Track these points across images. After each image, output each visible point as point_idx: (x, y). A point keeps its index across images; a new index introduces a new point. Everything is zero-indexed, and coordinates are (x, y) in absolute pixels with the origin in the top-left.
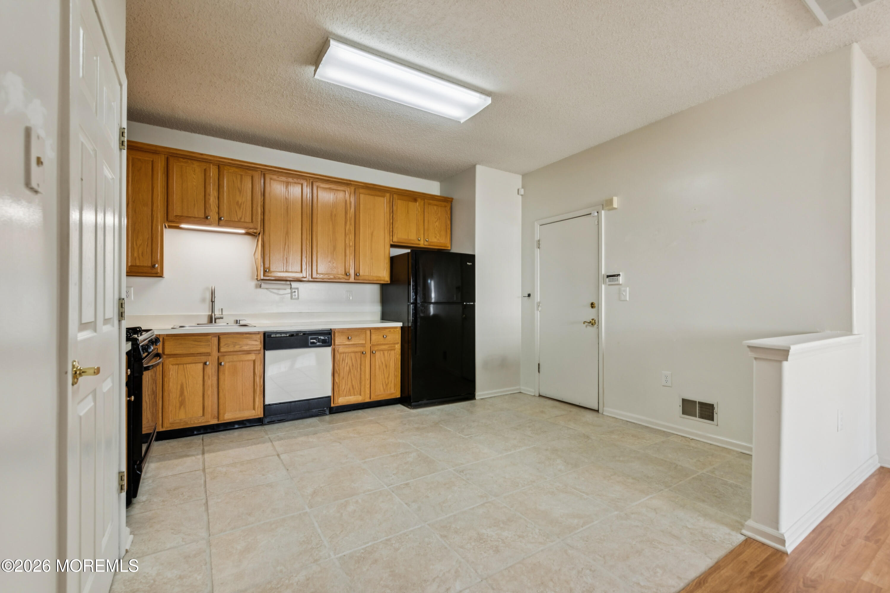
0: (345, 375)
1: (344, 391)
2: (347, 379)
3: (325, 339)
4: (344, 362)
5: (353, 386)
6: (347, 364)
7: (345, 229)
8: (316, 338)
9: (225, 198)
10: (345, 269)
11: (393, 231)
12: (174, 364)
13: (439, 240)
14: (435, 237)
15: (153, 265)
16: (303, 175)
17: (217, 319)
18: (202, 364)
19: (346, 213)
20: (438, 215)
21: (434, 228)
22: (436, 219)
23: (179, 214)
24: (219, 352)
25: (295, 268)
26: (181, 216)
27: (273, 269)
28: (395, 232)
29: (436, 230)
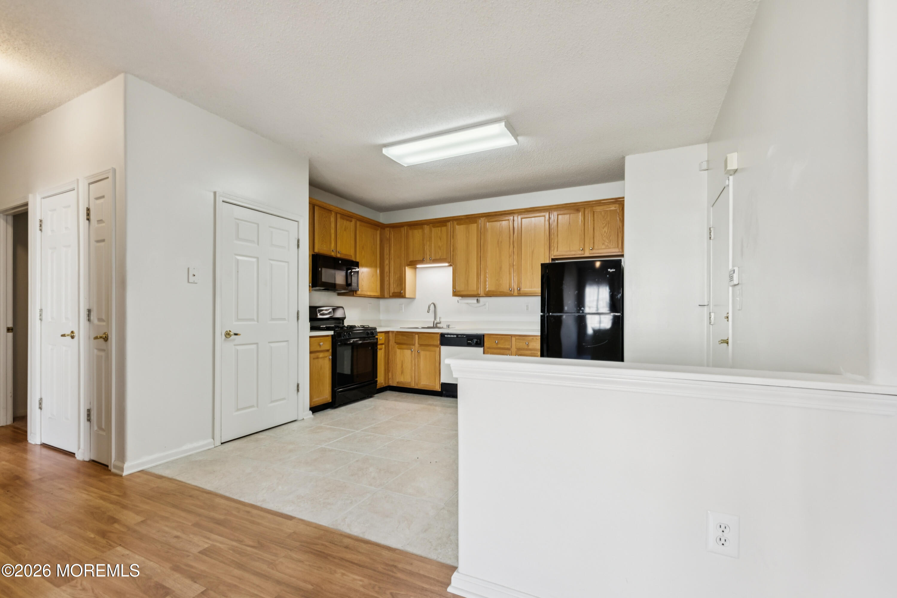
3: (477, 341)
7: (509, 252)
8: (472, 340)
9: (433, 245)
10: (509, 285)
11: (553, 246)
12: (398, 349)
13: (607, 246)
14: (603, 244)
15: (401, 291)
16: (476, 216)
17: (437, 323)
18: (410, 350)
19: (510, 238)
20: (606, 220)
21: (602, 235)
22: (604, 225)
23: (412, 260)
24: (418, 344)
25: (473, 287)
26: (412, 261)
27: (458, 288)
28: (555, 247)
29: (604, 237)
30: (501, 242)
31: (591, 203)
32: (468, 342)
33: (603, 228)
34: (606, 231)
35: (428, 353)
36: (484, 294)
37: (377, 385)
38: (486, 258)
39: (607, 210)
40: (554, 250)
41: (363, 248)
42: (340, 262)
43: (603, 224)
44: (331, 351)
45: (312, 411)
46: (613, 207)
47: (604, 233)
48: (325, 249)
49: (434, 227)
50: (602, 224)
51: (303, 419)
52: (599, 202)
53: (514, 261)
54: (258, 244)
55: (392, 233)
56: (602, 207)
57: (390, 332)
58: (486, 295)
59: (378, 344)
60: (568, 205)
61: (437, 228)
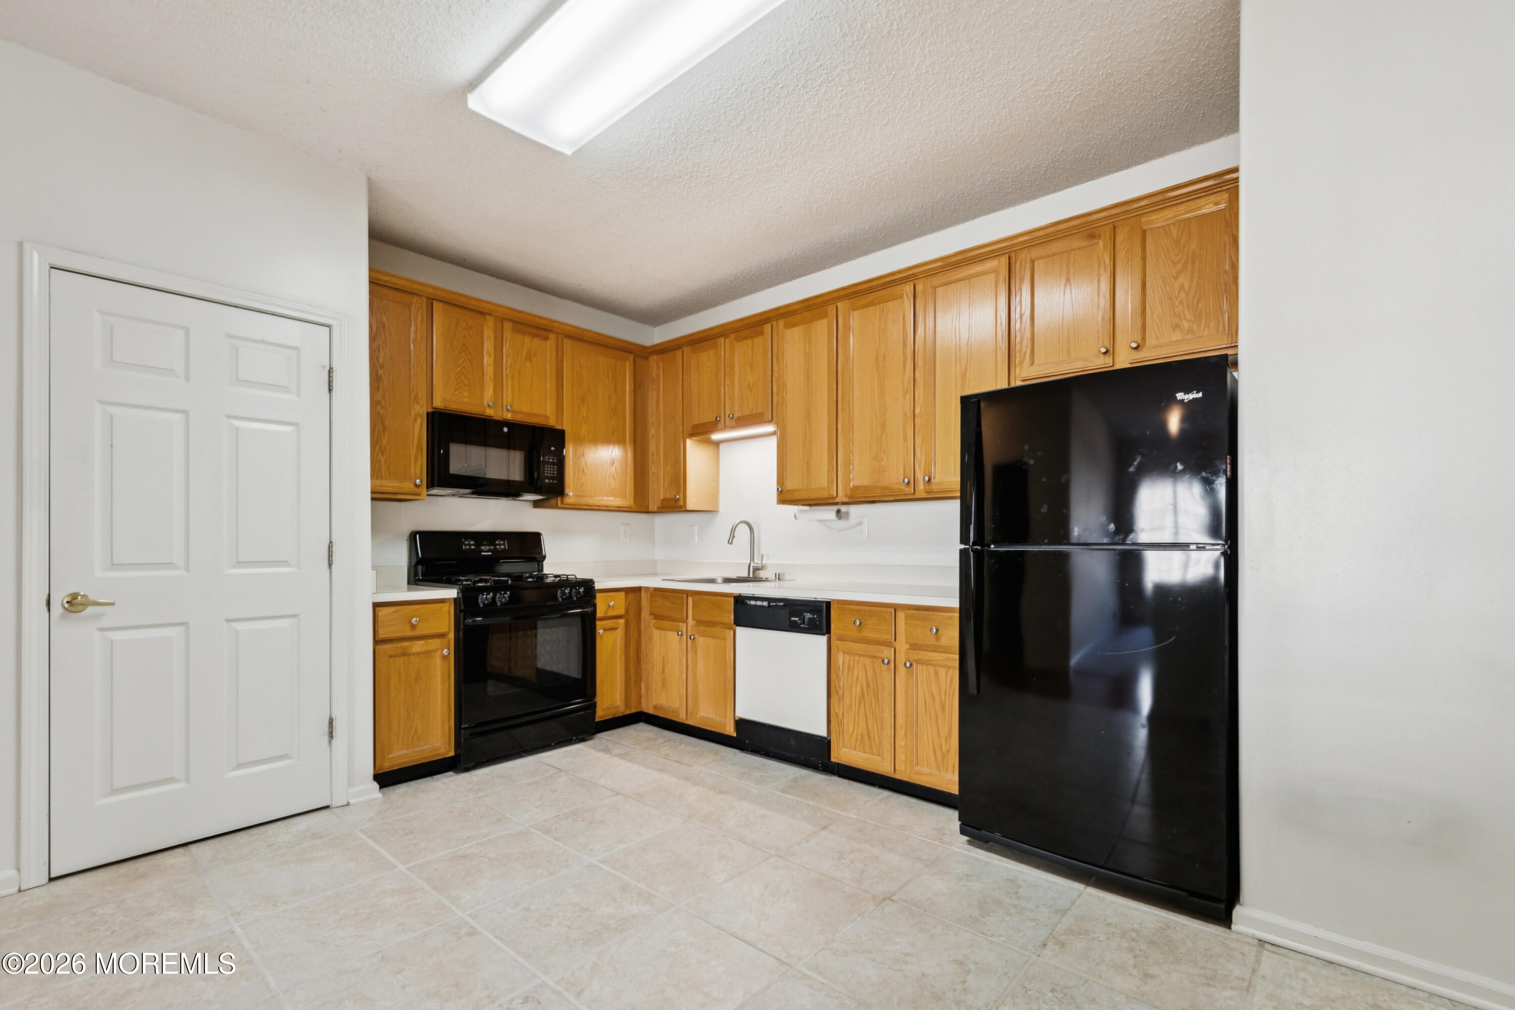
0: (853, 703)
1: (851, 737)
2: (857, 713)
3: (814, 618)
4: (851, 673)
5: (868, 732)
6: (857, 678)
7: (904, 381)
8: (799, 614)
9: (736, 382)
10: (904, 471)
11: (1020, 351)
12: (656, 628)
13: (1190, 331)
14: (1176, 327)
15: (676, 496)
16: (826, 298)
17: (756, 569)
18: (677, 633)
19: (905, 344)
20: (1186, 249)
21: (1170, 299)
22: (1179, 266)
23: (696, 422)
24: (693, 619)
25: (821, 481)
26: (697, 425)
27: (789, 486)
28: (1025, 353)
29: (1177, 303)
30: (884, 358)
31: (1135, 206)
32: (792, 619)
33: (1176, 278)
34: (1186, 286)
35: (711, 642)
36: (846, 496)
37: (594, 713)
38: (849, 402)
39: (1189, 219)
40: (1021, 363)
41: (583, 400)
42: (505, 430)
43: (1174, 264)
44: (452, 635)
45: (379, 783)
46: (1211, 205)
47: (1179, 292)
48: (466, 400)
49: (738, 340)
50: (1171, 264)
51: (348, 804)
52: (1160, 197)
53: (916, 404)
54: (187, 379)
55: (661, 365)
56: (1169, 213)
57: (642, 589)
58: (850, 498)
59: (597, 618)
60: (1062, 227)
61: (745, 341)
